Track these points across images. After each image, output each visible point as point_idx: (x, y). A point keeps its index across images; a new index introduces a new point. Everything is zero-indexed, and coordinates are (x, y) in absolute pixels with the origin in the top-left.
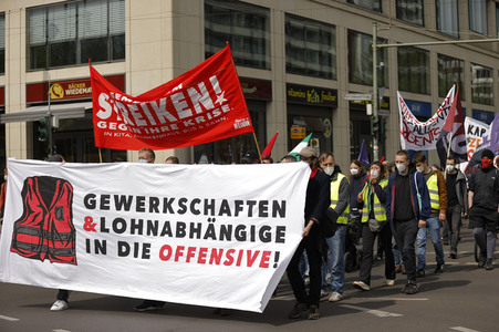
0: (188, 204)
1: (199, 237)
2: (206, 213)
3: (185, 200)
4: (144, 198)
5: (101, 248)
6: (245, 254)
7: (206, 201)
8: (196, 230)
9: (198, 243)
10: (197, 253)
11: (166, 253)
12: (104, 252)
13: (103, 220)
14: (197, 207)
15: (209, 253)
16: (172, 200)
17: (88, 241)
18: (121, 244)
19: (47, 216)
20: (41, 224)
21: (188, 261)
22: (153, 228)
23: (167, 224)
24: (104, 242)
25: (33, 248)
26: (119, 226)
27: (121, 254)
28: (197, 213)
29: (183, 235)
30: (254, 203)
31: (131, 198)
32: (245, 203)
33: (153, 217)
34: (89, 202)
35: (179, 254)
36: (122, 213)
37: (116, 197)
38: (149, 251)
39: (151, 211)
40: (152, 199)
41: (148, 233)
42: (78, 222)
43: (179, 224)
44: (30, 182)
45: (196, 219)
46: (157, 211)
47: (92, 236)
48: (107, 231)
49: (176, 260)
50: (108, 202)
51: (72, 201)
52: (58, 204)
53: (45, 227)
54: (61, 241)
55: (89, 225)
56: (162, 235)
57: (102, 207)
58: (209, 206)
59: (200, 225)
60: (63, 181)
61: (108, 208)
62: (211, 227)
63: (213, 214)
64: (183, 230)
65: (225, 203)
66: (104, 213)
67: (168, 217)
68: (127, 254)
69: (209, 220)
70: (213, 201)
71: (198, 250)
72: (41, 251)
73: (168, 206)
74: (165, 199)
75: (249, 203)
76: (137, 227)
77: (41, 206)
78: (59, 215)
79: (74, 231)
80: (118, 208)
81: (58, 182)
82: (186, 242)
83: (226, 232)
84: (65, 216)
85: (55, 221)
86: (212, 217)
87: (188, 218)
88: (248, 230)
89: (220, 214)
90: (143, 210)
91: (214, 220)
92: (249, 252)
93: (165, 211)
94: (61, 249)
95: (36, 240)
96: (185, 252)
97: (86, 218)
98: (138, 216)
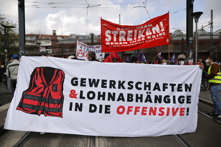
0: (134, 85)
1: (141, 101)
2: (145, 89)
3: (132, 82)
4: (106, 81)
5: (79, 107)
6: (171, 110)
7: (145, 83)
8: (139, 98)
9: (141, 105)
10: (141, 110)
11: (121, 110)
12: (81, 110)
13: (82, 92)
14: (139, 86)
15: (148, 110)
16: (124, 82)
17: (71, 104)
18: (91, 106)
19: (47, 89)
20: (42, 93)
21: (135, 114)
22: (112, 97)
23: (121, 95)
24: (81, 104)
25: (34, 108)
26: (91, 95)
27: (91, 111)
28: (140, 89)
29: (132, 100)
30: (175, 85)
31: (98, 80)
32: (169, 85)
33: (112, 91)
34: (74, 82)
35: (129, 110)
36: (93, 89)
37: (90, 80)
38: (109, 109)
39: (110, 87)
40: (111, 81)
41: (109, 100)
42: (66, 93)
43: (129, 95)
44: (38, 70)
45: (139, 92)
46: (114, 88)
47: (74, 101)
48: (84, 98)
49: (128, 113)
50: (85, 82)
51: (63, 81)
52: (55, 83)
53: (44, 95)
54: (54, 103)
55: (73, 94)
56: (118, 100)
57: (82, 85)
58: (147, 86)
59: (142, 95)
60: (59, 70)
61: (85, 86)
62: (149, 96)
63: (149, 89)
64: (131, 98)
65: (157, 84)
66: (82, 88)
67: (121, 91)
68: (95, 111)
69: (147, 93)
70: (150, 83)
71: (141, 108)
72: (38, 110)
73: (121, 85)
74: (120, 82)
75: (171, 85)
76: (102, 96)
77: (43, 83)
78: (54, 89)
79: (63, 98)
80: (91, 86)
81: (56, 71)
82: (134, 104)
83: (158, 99)
84: (58, 89)
85: (52, 92)
86: (149, 91)
87: (134, 91)
88: (171, 98)
89: (154, 90)
90: (106, 87)
91: (150, 93)
92: (173, 109)
93: (119, 88)
94: (53, 108)
95: (36, 103)
96: (133, 109)
97: (71, 91)
98: (102, 90)
